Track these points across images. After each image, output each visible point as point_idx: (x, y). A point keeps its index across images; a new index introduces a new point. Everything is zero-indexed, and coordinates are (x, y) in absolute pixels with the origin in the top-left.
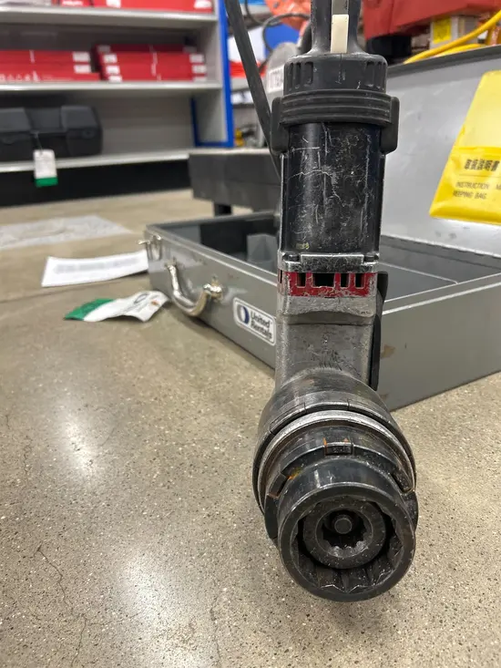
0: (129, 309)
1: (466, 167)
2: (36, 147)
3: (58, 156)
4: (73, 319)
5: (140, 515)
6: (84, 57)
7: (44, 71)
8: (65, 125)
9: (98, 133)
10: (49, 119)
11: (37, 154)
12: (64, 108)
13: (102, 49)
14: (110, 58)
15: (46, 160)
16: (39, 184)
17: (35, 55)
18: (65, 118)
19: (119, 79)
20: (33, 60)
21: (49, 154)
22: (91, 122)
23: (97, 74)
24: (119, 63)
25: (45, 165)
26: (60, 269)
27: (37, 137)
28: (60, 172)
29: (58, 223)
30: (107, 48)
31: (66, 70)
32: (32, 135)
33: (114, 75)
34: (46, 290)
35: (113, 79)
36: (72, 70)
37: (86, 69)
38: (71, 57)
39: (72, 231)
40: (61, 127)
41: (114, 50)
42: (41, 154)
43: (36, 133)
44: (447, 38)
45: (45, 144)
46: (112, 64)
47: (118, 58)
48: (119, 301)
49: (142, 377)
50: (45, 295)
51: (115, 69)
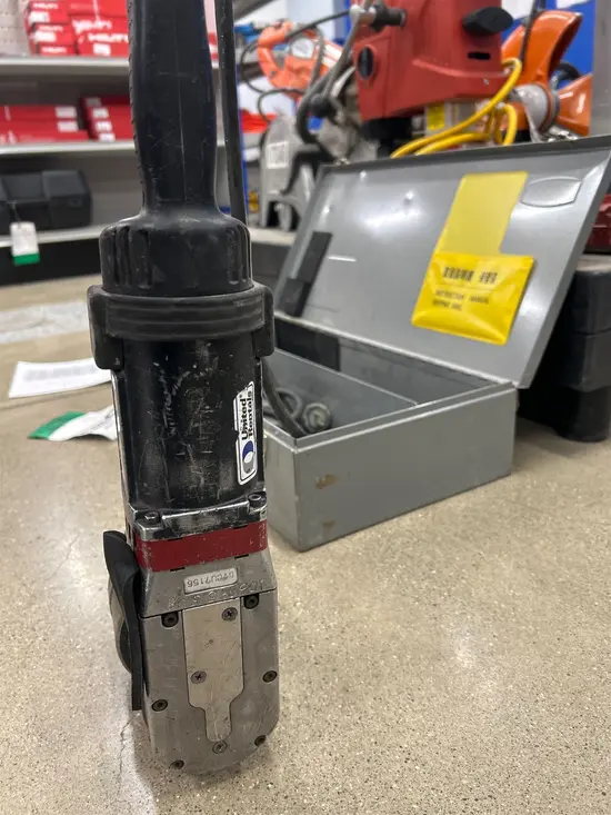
0: (99, 426)
1: (445, 275)
2: (14, 220)
3: (40, 228)
4: (37, 438)
5: (74, 649)
6: (70, 112)
7: (22, 129)
8: (48, 194)
9: (87, 201)
10: (28, 187)
11: (14, 227)
12: (46, 174)
13: (90, 102)
14: (100, 113)
15: (26, 234)
16: (17, 263)
17: (11, 113)
18: (47, 185)
19: (111, 137)
20: (8, 116)
21: (29, 227)
22: (79, 190)
23: (85, 133)
24: (111, 119)
25: (25, 240)
26: (30, 376)
27: (14, 207)
28: (42, 247)
29: (39, 311)
30: (96, 101)
31: (49, 129)
32: (9, 206)
33: (106, 132)
34: (14, 403)
35: (103, 137)
36: (55, 128)
37: (71, 127)
38: (54, 112)
39: (53, 322)
40: (43, 195)
41: (106, 103)
42: (19, 228)
43: (14, 203)
44: (441, 126)
45: (23, 214)
46: (102, 120)
47: (110, 113)
48: (91, 415)
49: (99, 505)
50: (10, 408)
51: (107, 126)
